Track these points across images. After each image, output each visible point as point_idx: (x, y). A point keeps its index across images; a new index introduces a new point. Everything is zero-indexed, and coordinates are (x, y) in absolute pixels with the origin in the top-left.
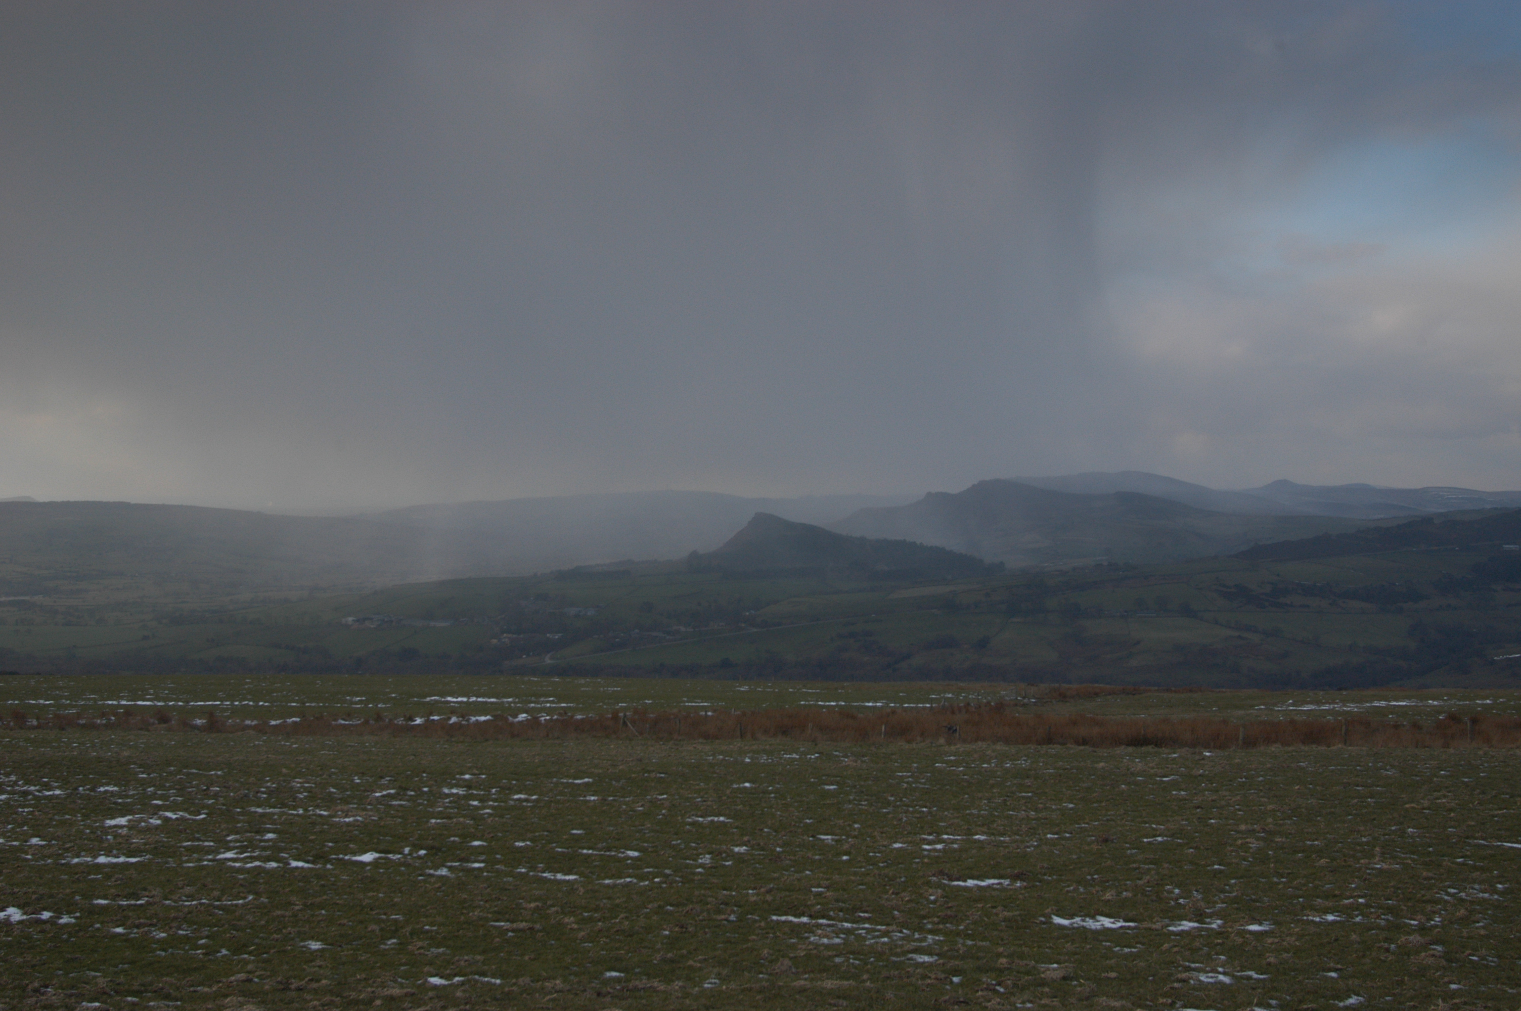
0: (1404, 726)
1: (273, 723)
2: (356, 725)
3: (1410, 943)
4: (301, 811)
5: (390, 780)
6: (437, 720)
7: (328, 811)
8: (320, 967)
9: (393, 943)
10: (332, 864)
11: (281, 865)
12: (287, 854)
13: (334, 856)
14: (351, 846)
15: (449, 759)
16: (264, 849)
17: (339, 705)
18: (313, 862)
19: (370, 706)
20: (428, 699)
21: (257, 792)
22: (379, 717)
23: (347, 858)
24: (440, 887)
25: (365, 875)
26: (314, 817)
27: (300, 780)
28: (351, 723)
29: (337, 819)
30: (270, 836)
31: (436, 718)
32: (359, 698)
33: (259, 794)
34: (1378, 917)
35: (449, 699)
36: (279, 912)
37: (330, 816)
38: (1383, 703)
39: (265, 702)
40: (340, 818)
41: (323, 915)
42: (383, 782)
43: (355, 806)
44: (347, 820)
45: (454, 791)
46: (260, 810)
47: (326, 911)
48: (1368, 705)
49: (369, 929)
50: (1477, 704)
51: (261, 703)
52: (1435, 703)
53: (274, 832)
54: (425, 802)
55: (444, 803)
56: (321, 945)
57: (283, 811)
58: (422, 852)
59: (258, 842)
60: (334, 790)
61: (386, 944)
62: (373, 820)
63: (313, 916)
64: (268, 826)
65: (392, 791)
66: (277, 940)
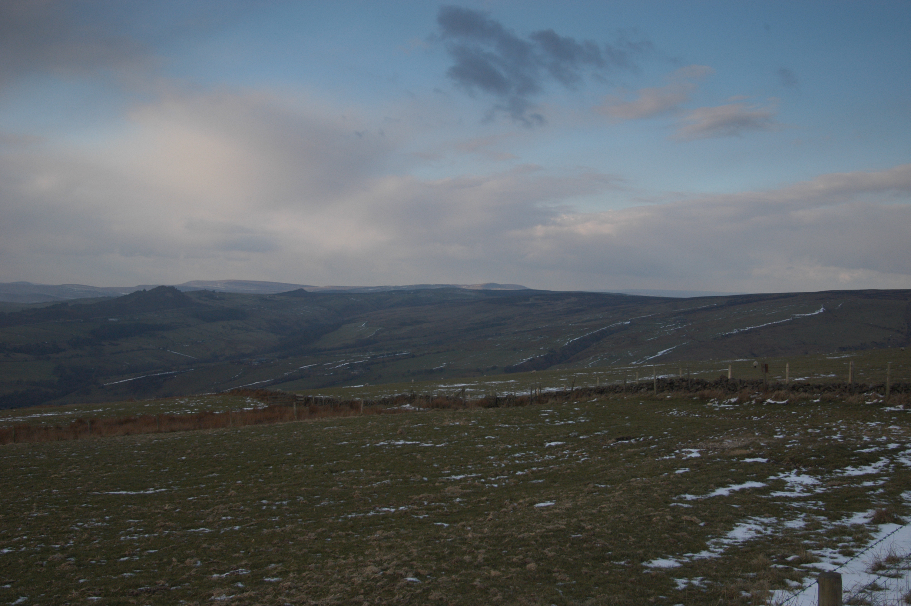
0: (51, 428)
3: (55, 559)
34: (36, 546)
38: (38, 415)
48: (29, 417)
50: (94, 412)
52: (70, 413)
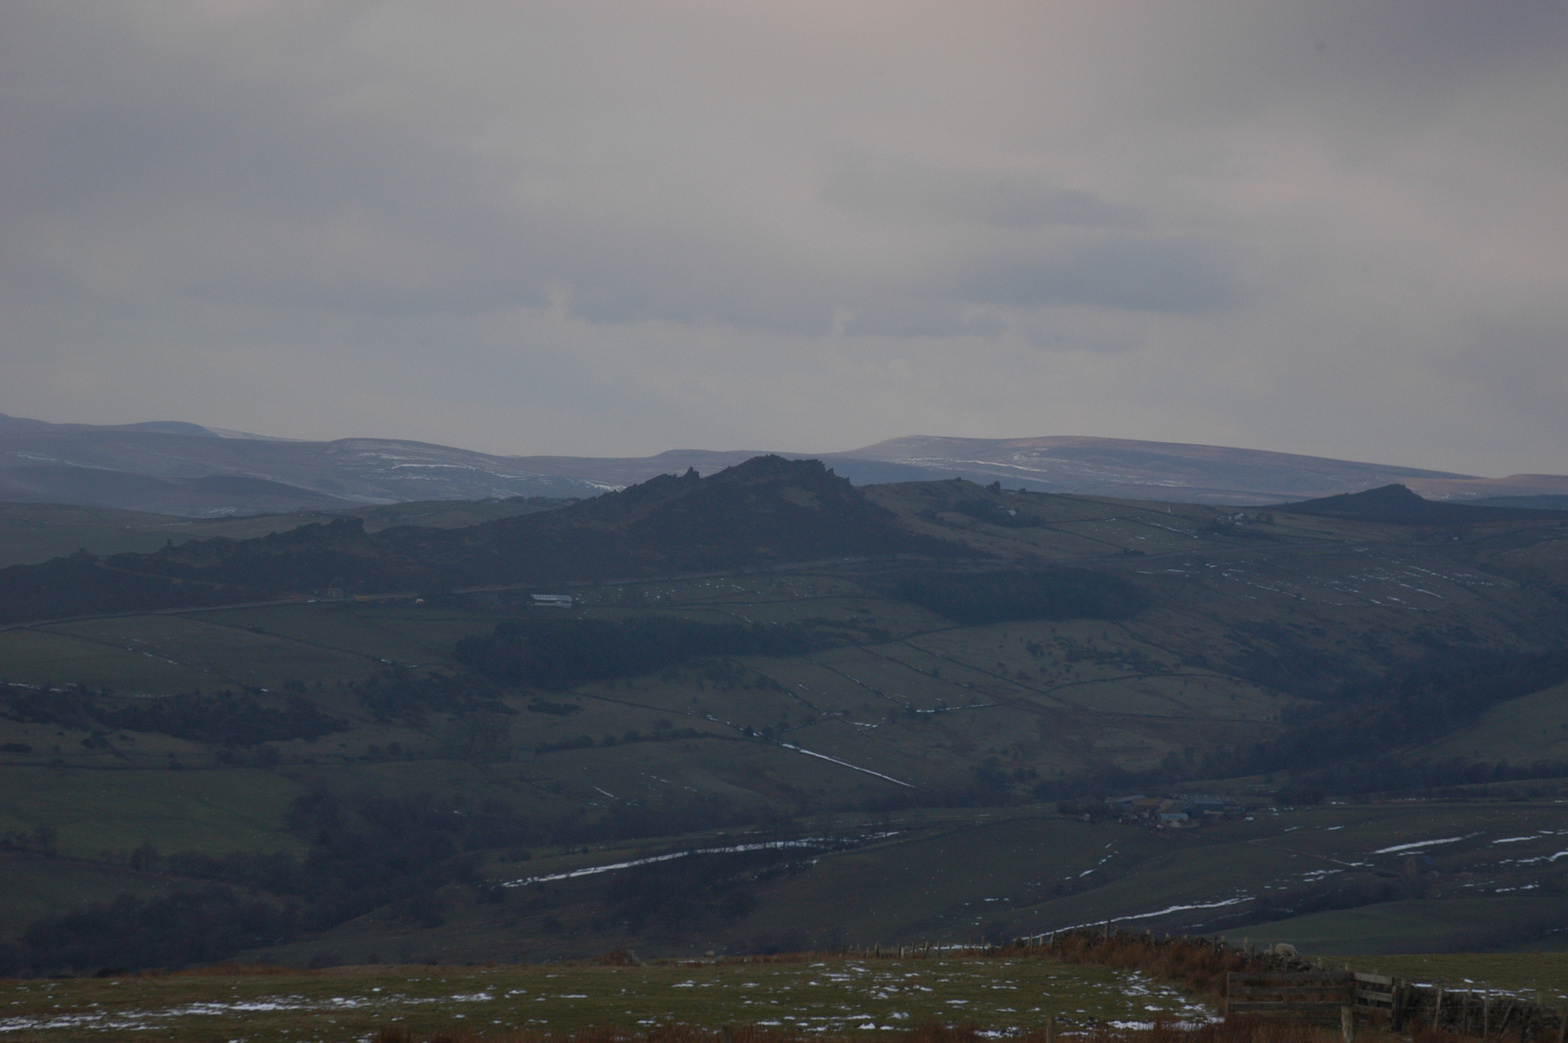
38: (216, 1008)
48: (176, 1013)
50: (455, 1003)
52: (351, 1003)
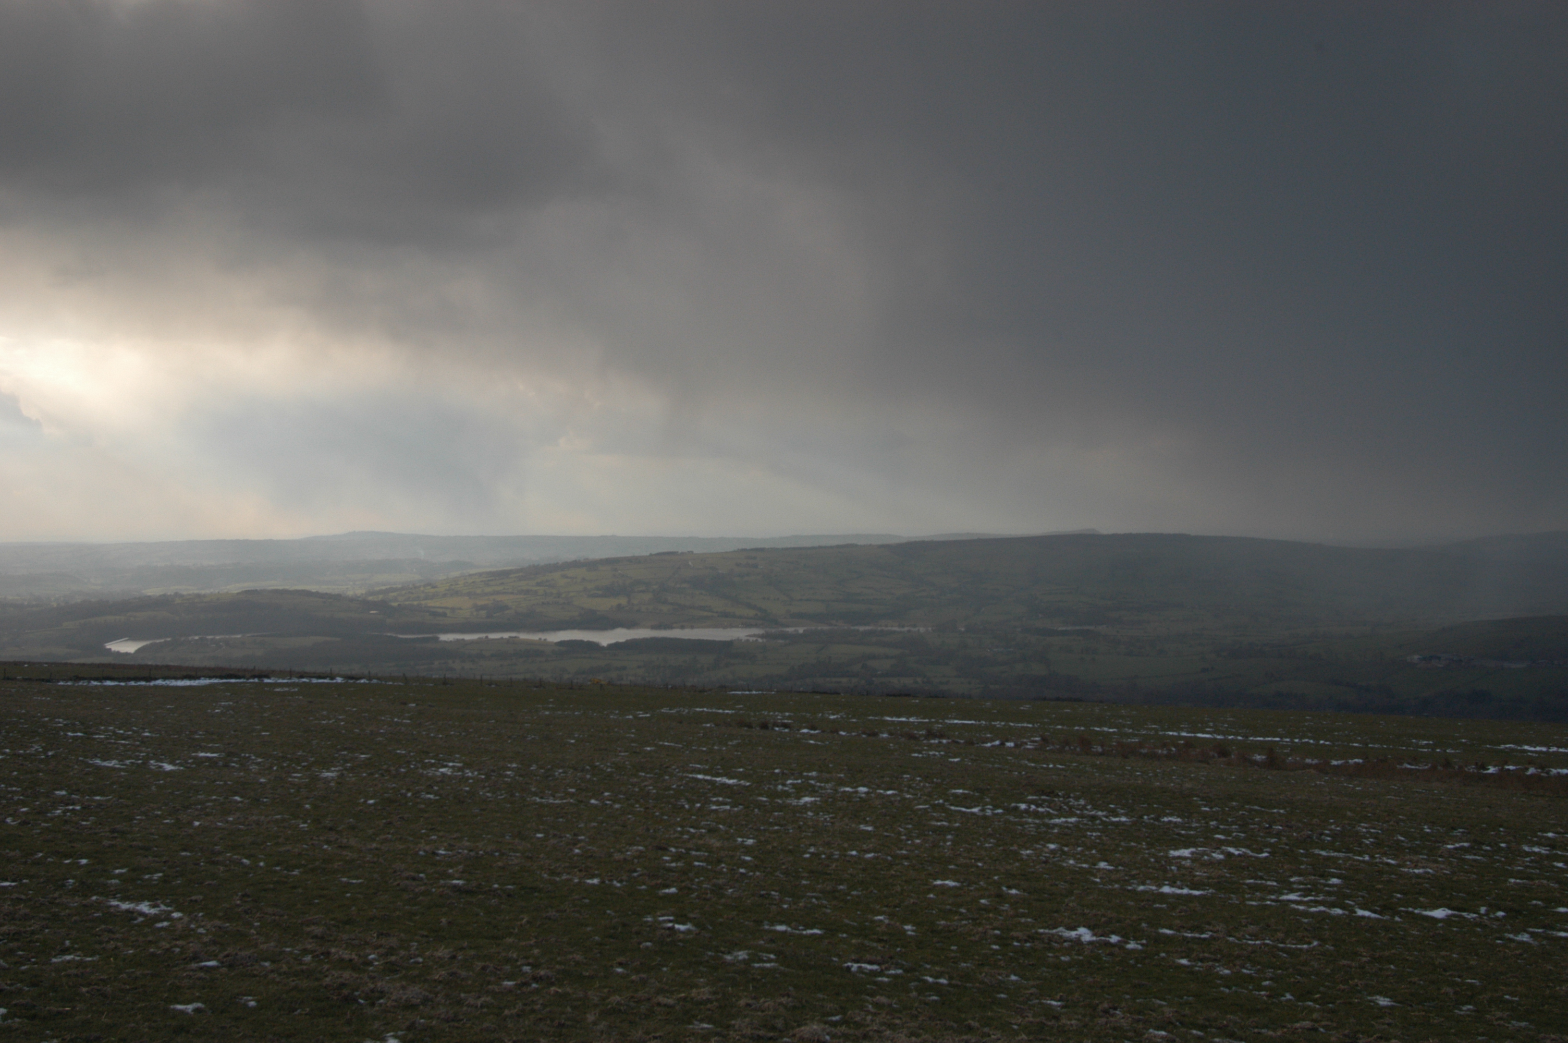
1: (1334, 763)
2: (1423, 771)
4: (1367, 858)
5: (1463, 833)
6: (1513, 770)
7: (1396, 860)
8: (1389, 1024)
9: (1468, 1010)
10: (1400, 917)
11: (1347, 912)
12: (1352, 901)
13: (1403, 909)
14: (1422, 899)
15: (1528, 813)
16: (1329, 893)
17: (1404, 748)
18: (1380, 913)
19: (1438, 750)
20: (1502, 747)
21: (1322, 834)
22: (1447, 764)
23: (1416, 911)
24: (1521, 954)
25: (1437, 932)
26: (1381, 865)
27: (1366, 825)
28: (1417, 767)
29: (1406, 870)
30: (1335, 881)
31: (1511, 767)
32: (1425, 742)
33: (1323, 837)
35: (1526, 747)
36: (1345, 962)
37: (1399, 866)
39: (1326, 741)
40: (1409, 868)
41: (1392, 970)
42: (1455, 833)
43: (1425, 857)
44: (1416, 871)
45: (1536, 849)
46: (1324, 853)
47: (1395, 966)
49: (1443, 991)
51: (1322, 742)
53: (1338, 878)
54: (1503, 859)
55: (1524, 862)
56: (1389, 1001)
57: (1348, 856)
58: (1500, 914)
59: (1322, 887)
60: (1402, 839)
61: (1461, 1010)
62: (1445, 874)
63: (1381, 969)
64: (1332, 870)
65: (1466, 844)
66: (1343, 991)
